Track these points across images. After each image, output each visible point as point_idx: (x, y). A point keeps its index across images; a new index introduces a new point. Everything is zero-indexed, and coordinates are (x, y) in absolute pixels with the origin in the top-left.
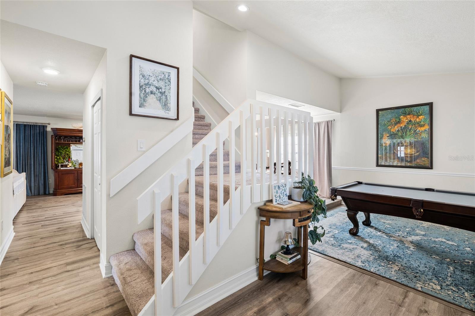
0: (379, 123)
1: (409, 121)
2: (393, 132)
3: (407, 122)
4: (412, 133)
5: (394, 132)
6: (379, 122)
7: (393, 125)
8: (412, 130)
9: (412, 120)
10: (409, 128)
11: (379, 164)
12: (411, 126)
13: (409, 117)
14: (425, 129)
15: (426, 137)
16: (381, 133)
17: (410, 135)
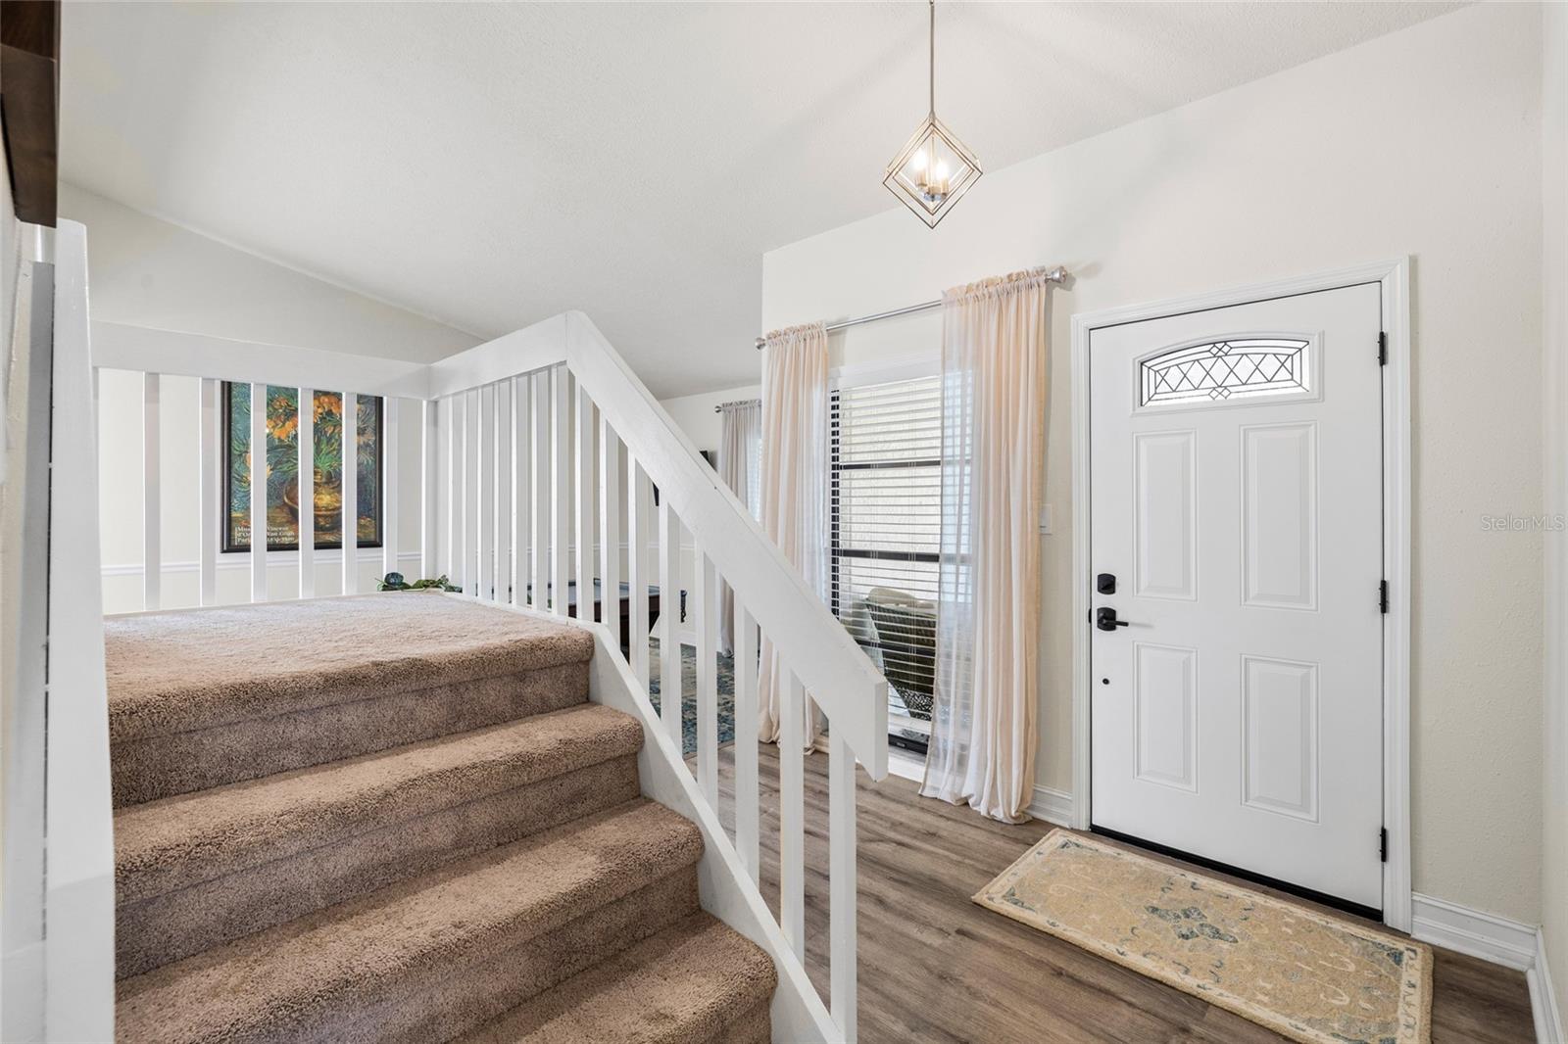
0: (233, 405)
1: (327, 413)
2: (279, 438)
3: (321, 414)
4: (334, 449)
5: (282, 438)
6: (233, 401)
7: (279, 417)
8: (333, 441)
9: (334, 411)
10: (325, 432)
11: (232, 544)
12: (332, 428)
13: (326, 400)
14: (366, 441)
15: (368, 461)
16: (242, 437)
17: (329, 452)
